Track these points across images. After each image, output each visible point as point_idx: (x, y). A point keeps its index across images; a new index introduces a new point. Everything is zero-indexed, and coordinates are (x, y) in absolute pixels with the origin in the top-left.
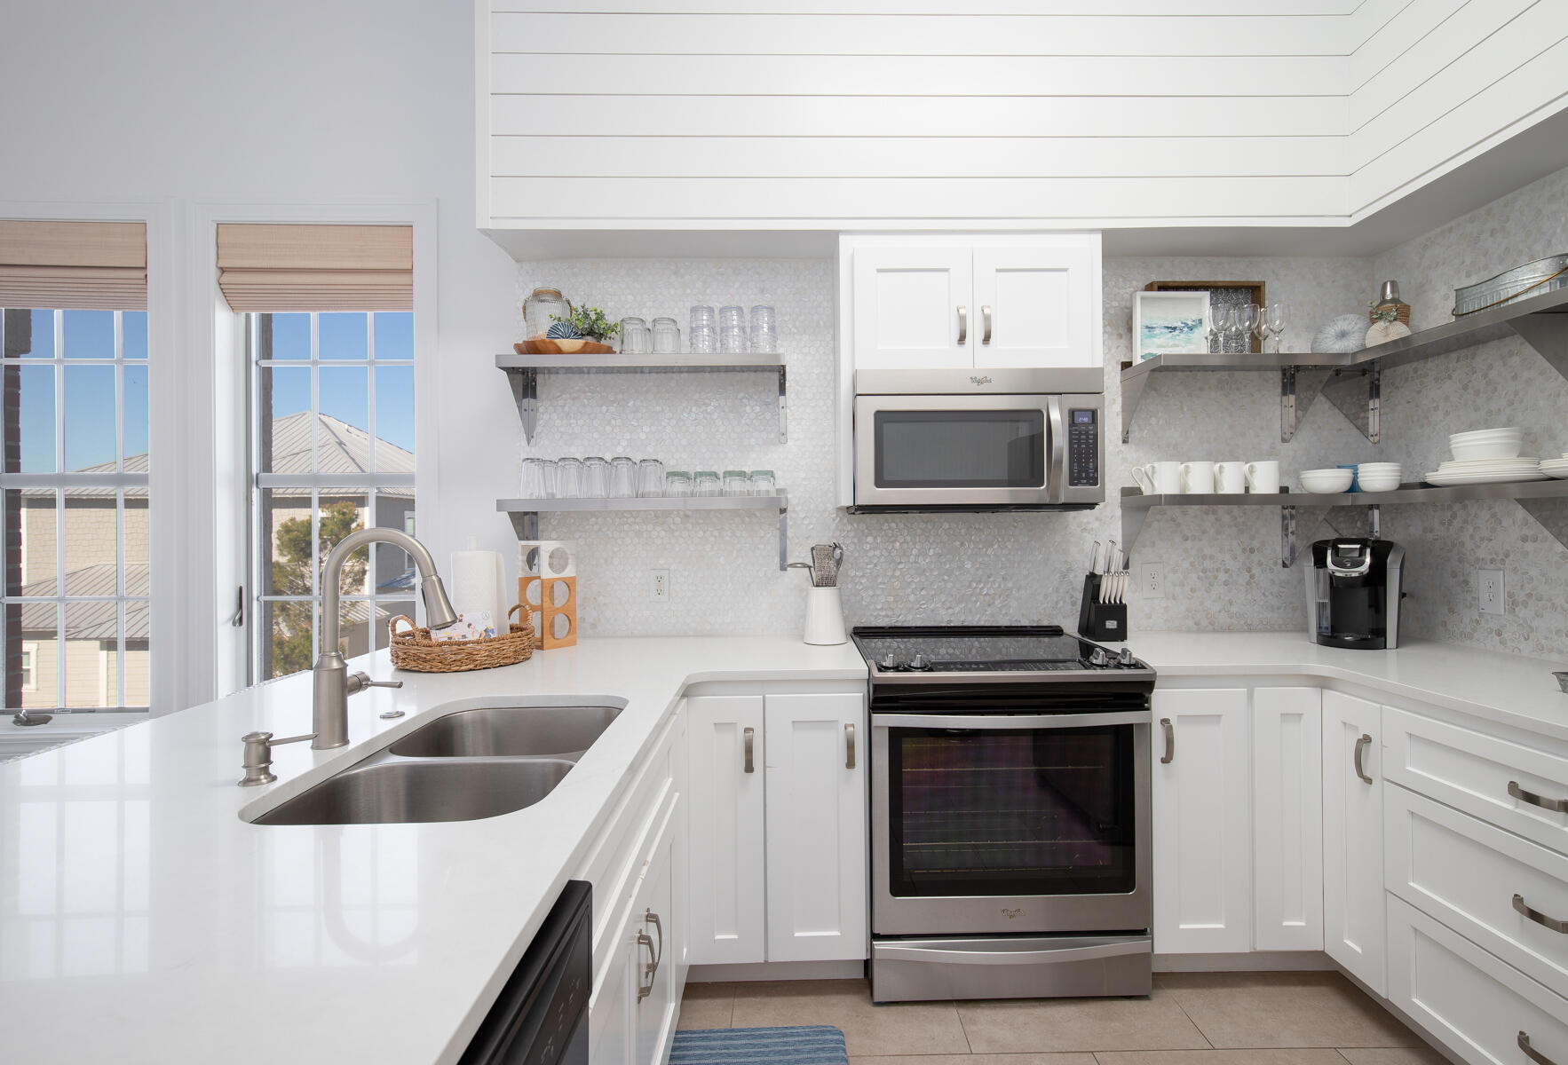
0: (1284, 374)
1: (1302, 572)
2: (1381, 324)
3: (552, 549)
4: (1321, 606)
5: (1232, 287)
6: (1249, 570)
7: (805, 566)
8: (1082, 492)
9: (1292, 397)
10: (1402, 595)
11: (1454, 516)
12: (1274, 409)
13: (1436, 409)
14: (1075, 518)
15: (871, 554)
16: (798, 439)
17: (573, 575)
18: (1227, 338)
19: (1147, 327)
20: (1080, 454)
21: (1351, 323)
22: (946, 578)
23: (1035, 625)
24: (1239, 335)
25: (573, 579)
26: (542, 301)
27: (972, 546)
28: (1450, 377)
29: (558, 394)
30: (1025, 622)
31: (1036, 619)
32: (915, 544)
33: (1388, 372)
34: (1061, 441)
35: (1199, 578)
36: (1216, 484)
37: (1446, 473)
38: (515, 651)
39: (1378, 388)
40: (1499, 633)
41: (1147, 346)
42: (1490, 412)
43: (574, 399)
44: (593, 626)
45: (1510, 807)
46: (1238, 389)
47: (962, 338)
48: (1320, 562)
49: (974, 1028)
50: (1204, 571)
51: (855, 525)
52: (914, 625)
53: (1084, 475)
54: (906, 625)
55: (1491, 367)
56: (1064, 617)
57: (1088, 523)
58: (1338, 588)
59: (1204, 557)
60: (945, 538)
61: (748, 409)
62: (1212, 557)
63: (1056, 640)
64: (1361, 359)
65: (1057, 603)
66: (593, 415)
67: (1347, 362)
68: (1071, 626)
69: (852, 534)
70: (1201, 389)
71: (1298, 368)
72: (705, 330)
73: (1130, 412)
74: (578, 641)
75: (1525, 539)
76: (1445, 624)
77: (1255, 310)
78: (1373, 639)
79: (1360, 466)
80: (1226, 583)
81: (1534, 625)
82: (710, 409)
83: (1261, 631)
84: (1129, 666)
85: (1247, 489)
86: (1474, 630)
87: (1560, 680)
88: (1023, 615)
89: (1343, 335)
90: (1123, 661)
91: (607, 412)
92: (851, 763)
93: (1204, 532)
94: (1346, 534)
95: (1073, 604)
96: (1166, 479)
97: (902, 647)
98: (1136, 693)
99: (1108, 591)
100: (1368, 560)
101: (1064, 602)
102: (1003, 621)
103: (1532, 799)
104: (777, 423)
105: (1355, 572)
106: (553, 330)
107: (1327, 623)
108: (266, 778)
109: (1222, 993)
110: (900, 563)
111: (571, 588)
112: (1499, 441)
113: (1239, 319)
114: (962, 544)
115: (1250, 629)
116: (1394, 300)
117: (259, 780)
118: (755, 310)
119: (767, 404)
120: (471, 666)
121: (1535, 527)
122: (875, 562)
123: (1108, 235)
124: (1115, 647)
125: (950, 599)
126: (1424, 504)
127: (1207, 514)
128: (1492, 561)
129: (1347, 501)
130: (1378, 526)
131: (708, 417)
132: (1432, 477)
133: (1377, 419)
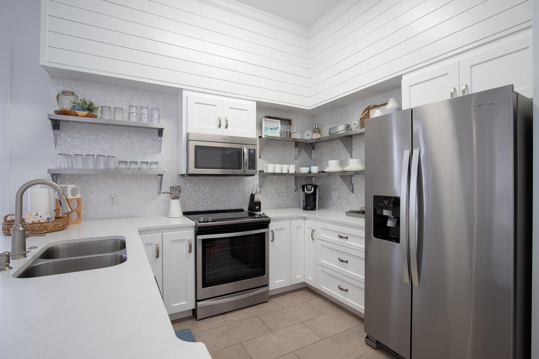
0: (295, 143)
1: (300, 193)
2: (315, 134)
3: (72, 188)
4: (303, 201)
5: (285, 120)
6: (288, 192)
7: (168, 193)
8: (251, 171)
9: (297, 148)
10: (319, 197)
11: (328, 179)
12: (293, 151)
13: (325, 154)
14: (247, 178)
15: (189, 189)
16: (165, 152)
17: (80, 197)
18: (284, 133)
19: (266, 128)
20: (251, 161)
21: (309, 132)
22: (211, 196)
23: (236, 209)
24: (287, 132)
25: (80, 199)
26: (66, 95)
27: (219, 187)
28: (328, 147)
29: (70, 130)
30: (234, 208)
31: (237, 207)
32: (202, 186)
33: (316, 144)
34: (246, 157)
35: (277, 195)
36: (282, 170)
37: (327, 170)
38: (63, 225)
39: (314, 148)
40: (336, 205)
41: (266, 133)
42: (335, 156)
43: (77, 132)
44: (85, 216)
45: (338, 240)
46: (286, 146)
47: (220, 126)
48: (303, 190)
49: (226, 319)
50: (278, 193)
51: (184, 180)
52: (202, 210)
53: (252, 167)
54: (199, 210)
55: (335, 146)
56: (244, 206)
57: (250, 180)
58: (307, 196)
59: (278, 189)
60: (211, 184)
61: (147, 141)
62: (280, 189)
63: (242, 213)
64: (312, 141)
65: (242, 202)
66: (85, 139)
67: (309, 142)
68: (246, 208)
69: (183, 183)
70: (278, 145)
71: (298, 142)
72: (135, 113)
73: (261, 150)
74: (82, 222)
75: (340, 184)
76: (326, 204)
77: (290, 127)
78: (313, 208)
79: (311, 167)
80: (283, 196)
81: (342, 203)
82: (133, 140)
83: (290, 208)
84: (264, 217)
85: (288, 171)
86: (332, 205)
87: (346, 214)
88: (233, 206)
89: (308, 135)
90: (263, 216)
91: (91, 138)
92: (190, 251)
93: (278, 182)
94: (308, 183)
95: (246, 202)
96: (271, 168)
97: (198, 217)
98: (265, 224)
99: (256, 199)
100: (313, 189)
101: (244, 202)
102: (228, 208)
103: (342, 237)
104: (157, 146)
105: (310, 192)
106: (73, 107)
107: (304, 205)
108: (8, 268)
109: (284, 297)
110: (198, 191)
111: (79, 202)
112: (336, 163)
113: (286, 129)
114: (216, 186)
115: (288, 207)
116: (318, 128)
117: (6, 269)
118: (152, 109)
119: (154, 139)
120: (46, 232)
121: (342, 182)
122: (190, 191)
123: (257, 102)
124: (258, 213)
125: (212, 202)
126: (323, 176)
127: (279, 178)
128: (335, 189)
129: (309, 175)
130: (314, 181)
131: (132, 142)
132: (325, 170)
133: (314, 155)
